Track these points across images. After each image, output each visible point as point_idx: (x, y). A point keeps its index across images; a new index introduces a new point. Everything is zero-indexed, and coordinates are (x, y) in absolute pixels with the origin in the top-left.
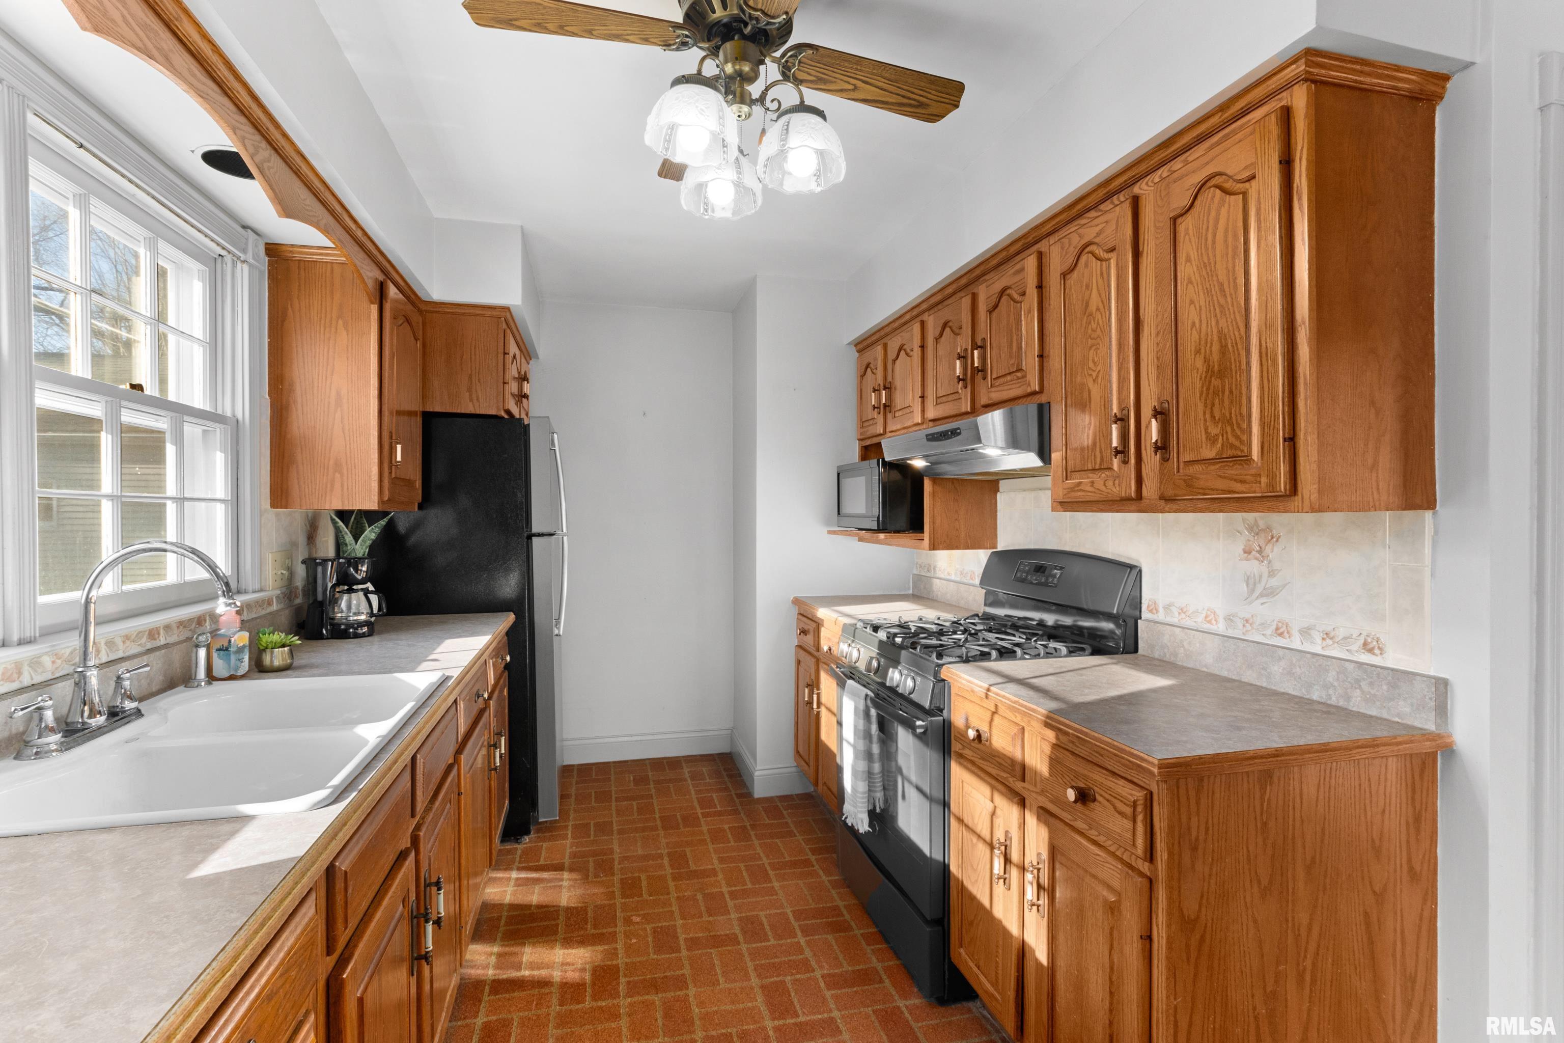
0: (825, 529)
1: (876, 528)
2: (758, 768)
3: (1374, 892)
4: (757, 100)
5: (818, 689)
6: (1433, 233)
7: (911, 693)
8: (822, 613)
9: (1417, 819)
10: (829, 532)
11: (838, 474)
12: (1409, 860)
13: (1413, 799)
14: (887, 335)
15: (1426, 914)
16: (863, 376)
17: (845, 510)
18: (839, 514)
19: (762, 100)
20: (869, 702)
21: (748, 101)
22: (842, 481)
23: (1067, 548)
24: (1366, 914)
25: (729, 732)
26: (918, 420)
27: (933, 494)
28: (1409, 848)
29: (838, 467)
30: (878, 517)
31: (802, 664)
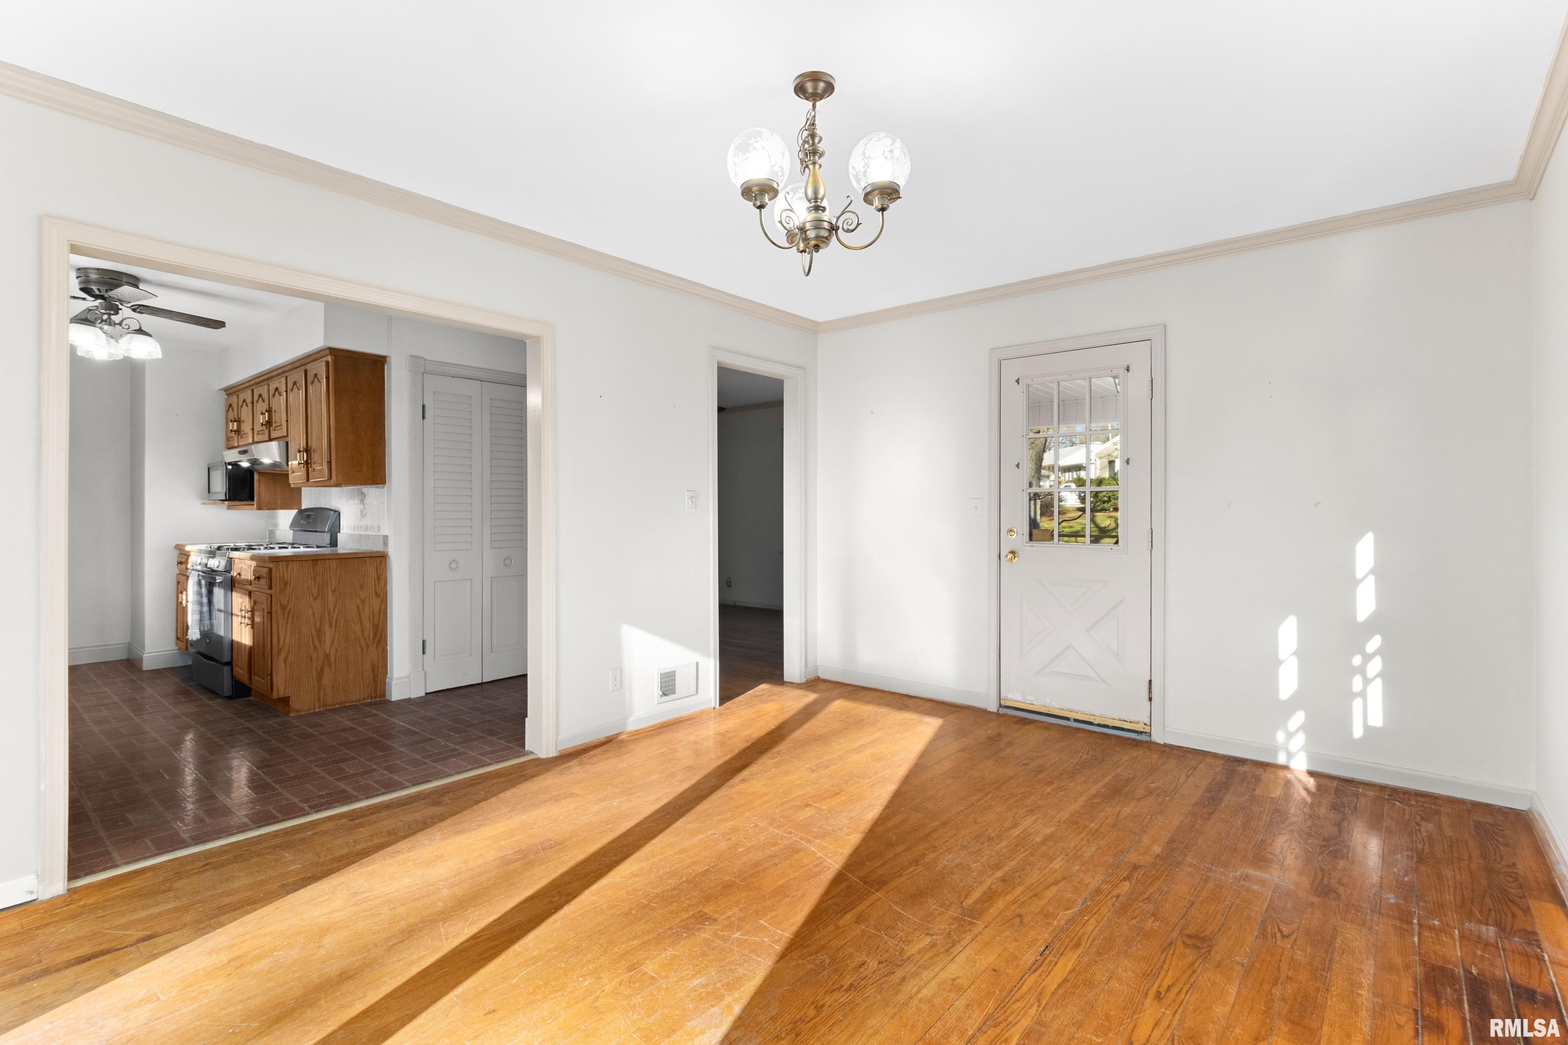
0: (200, 502)
1: (224, 499)
2: (146, 652)
3: (361, 600)
4: (118, 324)
5: (186, 592)
6: (384, 402)
7: (218, 567)
8: (188, 548)
9: (379, 578)
10: (202, 504)
11: (209, 469)
12: (375, 591)
13: (377, 571)
14: (239, 390)
15: (383, 607)
16: (228, 411)
17: (211, 491)
18: (209, 492)
19: (120, 324)
20: (201, 578)
21: (113, 324)
22: (211, 473)
23: (323, 507)
24: (358, 607)
25: (127, 645)
26: (251, 441)
27: (259, 481)
28: (375, 587)
29: (208, 464)
30: (226, 493)
31: (181, 584)
